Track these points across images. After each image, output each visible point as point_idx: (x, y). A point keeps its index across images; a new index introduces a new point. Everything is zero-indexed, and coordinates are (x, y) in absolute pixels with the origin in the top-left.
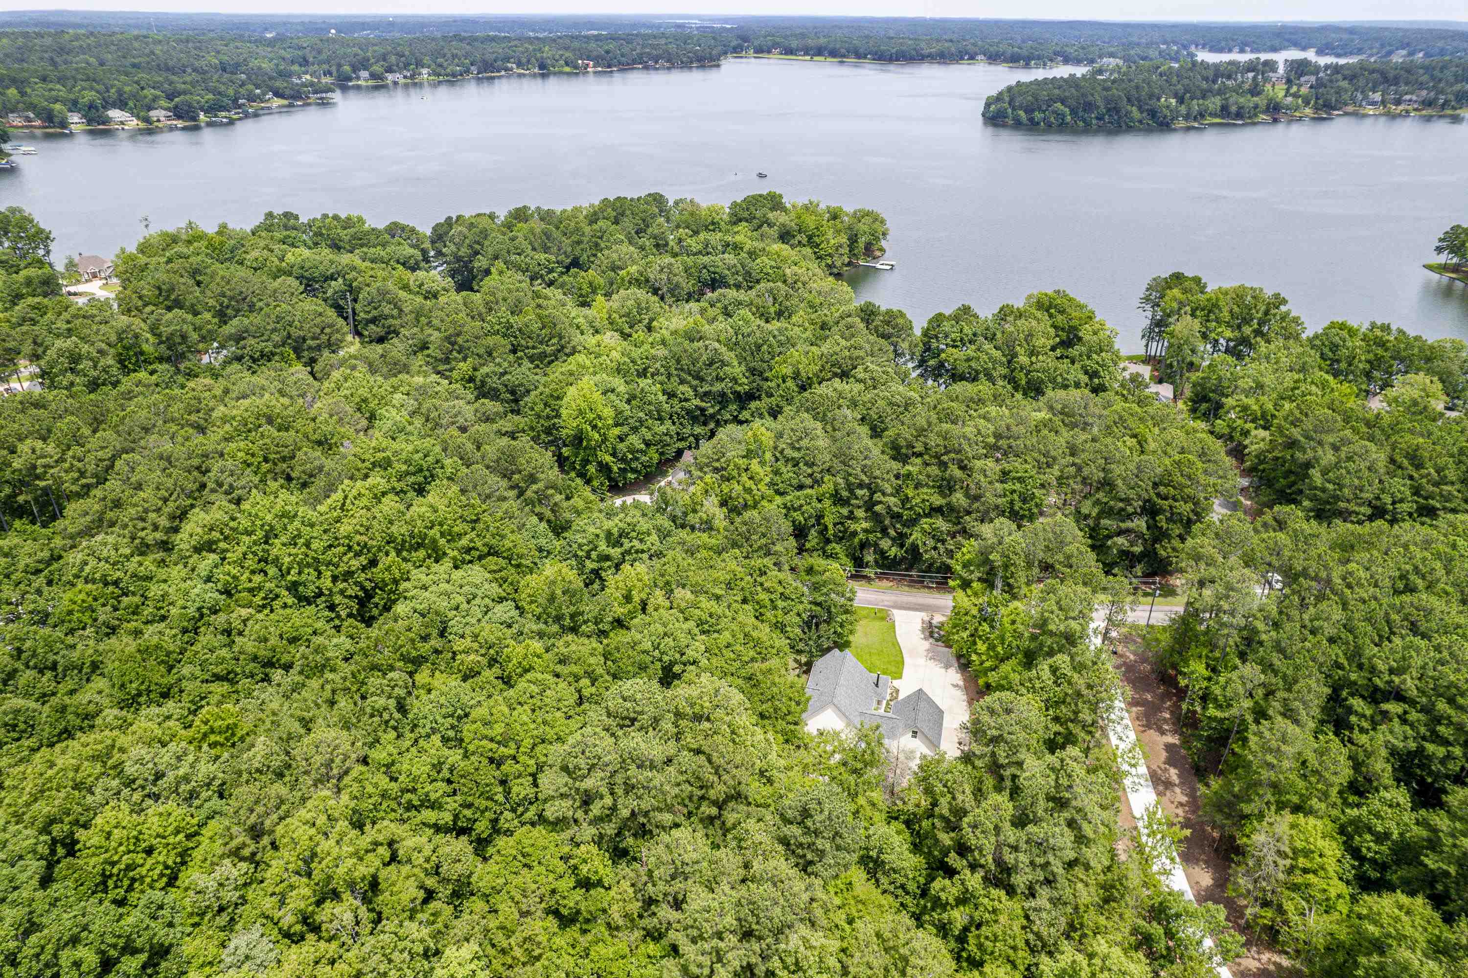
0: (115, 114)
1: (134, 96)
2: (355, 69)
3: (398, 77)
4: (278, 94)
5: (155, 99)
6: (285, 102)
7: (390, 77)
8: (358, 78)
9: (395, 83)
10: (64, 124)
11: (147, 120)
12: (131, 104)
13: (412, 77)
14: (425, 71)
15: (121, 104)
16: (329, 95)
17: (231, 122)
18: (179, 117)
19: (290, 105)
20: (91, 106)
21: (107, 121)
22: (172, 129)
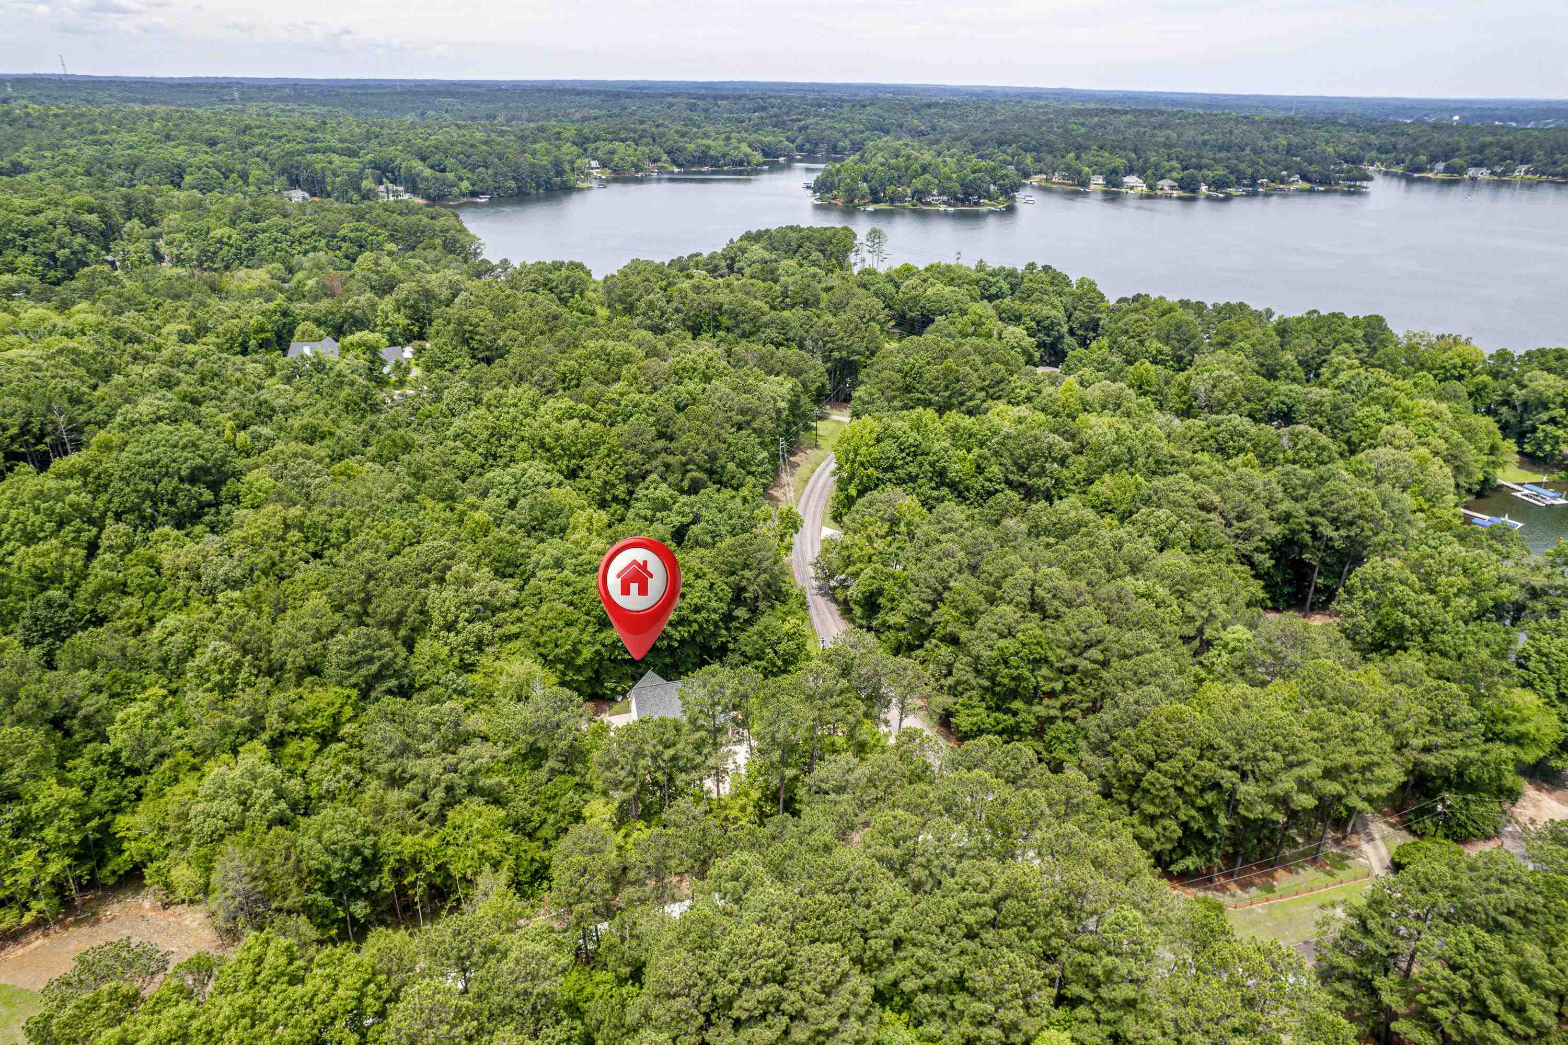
0: (1131, 180)
1: (1157, 166)
2: (1434, 159)
3: (1483, 174)
4: (1304, 178)
5: (1173, 169)
6: (1307, 186)
7: (1472, 172)
8: (1431, 170)
9: (1474, 179)
10: (1085, 183)
11: (1151, 187)
12: (1149, 172)
13: (1504, 173)
14: (1524, 168)
15: (1141, 173)
16: (1365, 184)
17: (1228, 198)
18: (1181, 188)
19: (1311, 191)
20: (1114, 171)
21: (1120, 185)
22: (1169, 197)
